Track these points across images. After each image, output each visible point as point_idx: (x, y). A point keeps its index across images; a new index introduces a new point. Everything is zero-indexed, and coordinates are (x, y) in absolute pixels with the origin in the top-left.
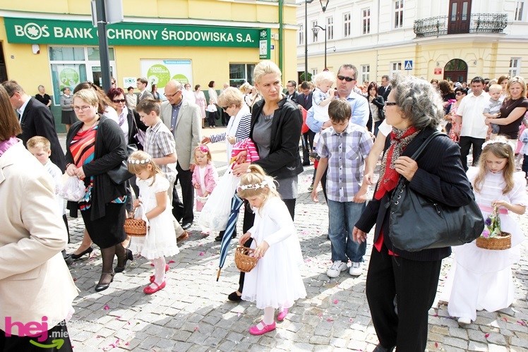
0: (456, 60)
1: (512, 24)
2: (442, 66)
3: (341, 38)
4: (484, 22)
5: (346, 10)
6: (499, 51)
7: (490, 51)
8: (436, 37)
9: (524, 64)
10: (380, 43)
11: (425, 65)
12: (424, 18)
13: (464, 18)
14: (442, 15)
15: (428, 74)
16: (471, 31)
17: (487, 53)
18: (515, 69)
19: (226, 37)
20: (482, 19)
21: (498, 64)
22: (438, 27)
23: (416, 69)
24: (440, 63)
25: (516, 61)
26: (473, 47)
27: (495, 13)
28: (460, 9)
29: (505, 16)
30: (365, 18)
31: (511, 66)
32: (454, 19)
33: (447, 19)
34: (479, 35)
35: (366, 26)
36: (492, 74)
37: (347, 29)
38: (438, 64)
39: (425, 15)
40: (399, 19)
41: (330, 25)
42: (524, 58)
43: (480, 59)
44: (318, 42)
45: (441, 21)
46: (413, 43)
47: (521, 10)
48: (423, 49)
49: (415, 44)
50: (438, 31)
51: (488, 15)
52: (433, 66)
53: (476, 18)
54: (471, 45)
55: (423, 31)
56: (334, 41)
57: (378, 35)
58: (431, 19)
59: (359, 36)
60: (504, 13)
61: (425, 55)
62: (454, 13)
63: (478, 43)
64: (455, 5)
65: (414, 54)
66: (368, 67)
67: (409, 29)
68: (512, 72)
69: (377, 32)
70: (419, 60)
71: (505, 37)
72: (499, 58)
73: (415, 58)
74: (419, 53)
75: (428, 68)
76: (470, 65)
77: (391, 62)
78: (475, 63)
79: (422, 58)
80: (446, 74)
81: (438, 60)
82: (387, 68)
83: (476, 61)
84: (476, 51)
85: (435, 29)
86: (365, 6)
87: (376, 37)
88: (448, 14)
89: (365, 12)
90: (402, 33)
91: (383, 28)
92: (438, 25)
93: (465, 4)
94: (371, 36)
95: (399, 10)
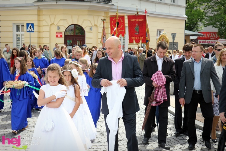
0: (75, 25)
2: (63, 30)
8: (55, 3)
11: (48, 29)
15: (50, 37)
17: (100, 20)
23: (39, 32)
24: (61, 27)
34: (92, 4)
38: (59, 28)
43: (95, 25)
46: (35, 6)
48: (44, 13)
49: (37, 8)
52: (55, 30)
61: (47, 19)
63: (92, 11)
65: (36, 17)
70: (41, 23)
73: (37, 21)
74: (41, 17)
75: (50, 31)
76: (86, 30)
77: (14, 23)
78: (91, 29)
79: (44, 22)
80: (67, 38)
81: (58, 25)
82: (10, 29)
83: (91, 27)
84: (91, 18)
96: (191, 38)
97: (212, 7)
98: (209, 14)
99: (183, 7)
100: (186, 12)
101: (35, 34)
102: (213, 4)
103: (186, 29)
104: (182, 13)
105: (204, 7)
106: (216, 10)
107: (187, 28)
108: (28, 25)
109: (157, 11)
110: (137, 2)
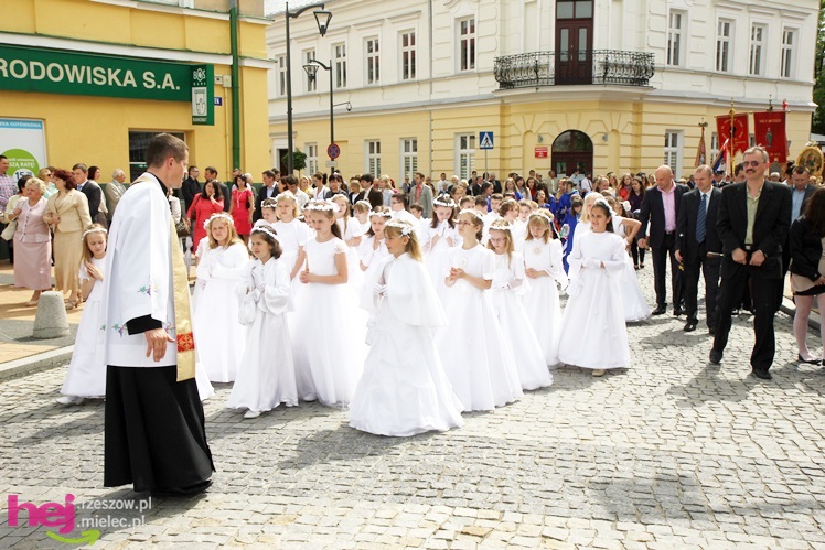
0: (572, 131)
1: (663, 70)
2: (548, 142)
3: (361, 85)
4: (616, 65)
5: (370, 33)
6: (646, 118)
7: (629, 117)
8: (534, 90)
9: (687, 142)
10: (436, 97)
11: (519, 141)
12: (512, 54)
13: (582, 58)
14: (544, 49)
15: (523, 157)
16: (596, 81)
17: (624, 121)
18: (674, 149)
19: (121, 77)
20: (611, 59)
21: (645, 141)
22: (536, 71)
23: (502, 148)
24: (544, 137)
25: (675, 136)
26: (599, 110)
27: (633, 50)
28: (574, 40)
29: (650, 56)
30: (406, 49)
31: (667, 145)
32: (564, 58)
33: (553, 57)
34: (607, 89)
35: (409, 64)
36: (636, 158)
37: (373, 68)
38: (541, 139)
39: (514, 48)
40: (468, 54)
41: (341, 60)
42: (687, 131)
43: (613, 130)
44: (317, 92)
45: (543, 61)
46: (496, 98)
47: (677, 44)
48: (512, 111)
49: (499, 102)
50: (538, 79)
51: (621, 53)
52: (532, 143)
53: (602, 59)
54: (597, 107)
55: (512, 77)
56: (349, 91)
57: (431, 81)
58: (525, 56)
59: (395, 81)
60: (647, 51)
61: (517, 123)
62: (565, 47)
63: (608, 103)
64: (565, 33)
65: (497, 120)
66: (415, 142)
67: (486, 74)
68: (670, 155)
69: (428, 77)
70: (507, 131)
71: (653, 93)
72: (645, 129)
73: (499, 128)
74: (506, 118)
75: (523, 146)
76: (595, 140)
77: (456, 134)
78: (604, 138)
79: (512, 128)
80: (556, 157)
81: (540, 132)
82: (450, 144)
83: (606, 134)
84: (605, 117)
85: (532, 75)
86: (405, 26)
87: (427, 87)
88: (553, 49)
89: (405, 38)
90: (475, 80)
91: (439, 70)
92: (536, 69)
93: (583, 32)
94: (418, 83)
95: (468, 37)
99: (808, 85)
100: (814, 95)
101: (494, 153)
103: (813, 132)
104: (805, 97)
107: (816, 129)
108: (482, 135)
109: (747, 96)
110: (703, 80)
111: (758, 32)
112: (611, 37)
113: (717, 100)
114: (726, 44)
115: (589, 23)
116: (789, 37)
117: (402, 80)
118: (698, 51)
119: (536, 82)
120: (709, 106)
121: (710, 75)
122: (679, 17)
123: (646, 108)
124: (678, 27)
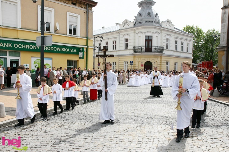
0: (148, 61)
1: (165, 50)
2: (144, 63)
5: (106, 41)
6: (162, 59)
7: (159, 59)
9: (170, 64)
10: (120, 54)
11: (137, 63)
12: (136, 46)
13: (150, 47)
14: (143, 45)
15: (138, 66)
16: (153, 52)
18: (168, 65)
19: (67, 50)
20: (156, 48)
21: (162, 64)
25: (168, 63)
26: (154, 57)
27: (160, 46)
28: (148, 44)
29: (163, 47)
30: (114, 44)
31: (166, 64)
32: (147, 47)
33: (145, 47)
34: (156, 53)
35: (114, 47)
38: (142, 63)
39: (137, 45)
40: (127, 45)
41: (100, 46)
42: (170, 62)
43: (156, 61)
45: (143, 47)
46: (133, 54)
47: (168, 45)
48: (136, 57)
50: (142, 51)
51: (158, 47)
52: (140, 64)
53: (154, 47)
54: (153, 57)
55: (136, 50)
57: (119, 51)
58: (139, 46)
59: (111, 51)
60: (163, 46)
61: (137, 59)
62: (147, 45)
63: (155, 56)
64: (147, 42)
65: (133, 59)
66: (115, 63)
67: (131, 50)
68: (167, 67)
69: (118, 50)
70: (135, 61)
71: (164, 54)
72: (162, 61)
76: (153, 63)
77: (124, 61)
78: (155, 63)
80: (145, 66)
81: (142, 61)
82: (123, 63)
84: (155, 59)
85: (141, 50)
86: (114, 40)
87: (118, 52)
88: (144, 45)
89: (114, 42)
90: (128, 51)
91: (121, 49)
92: (141, 49)
93: (150, 42)
94: (116, 51)
95: (127, 42)
96: (194, 66)
97: (203, 54)
98: (201, 57)
99: (192, 54)
101: (133, 65)
102: (203, 52)
104: (191, 56)
105: (199, 53)
106: (205, 55)
107: (193, 62)
108: (131, 62)
110: (173, 52)
111: (182, 43)
112: (156, 43)
113: (175, 56)
114: (177, 45)
115: (151, 40)
116: (188, 44)
117: (113, 50)
118: (172, 47)
119: (141, 52)
120: (174, 57)
121: (174, 51)
122: (168, 40)
123: (162, 57)
124: (168, 42)
